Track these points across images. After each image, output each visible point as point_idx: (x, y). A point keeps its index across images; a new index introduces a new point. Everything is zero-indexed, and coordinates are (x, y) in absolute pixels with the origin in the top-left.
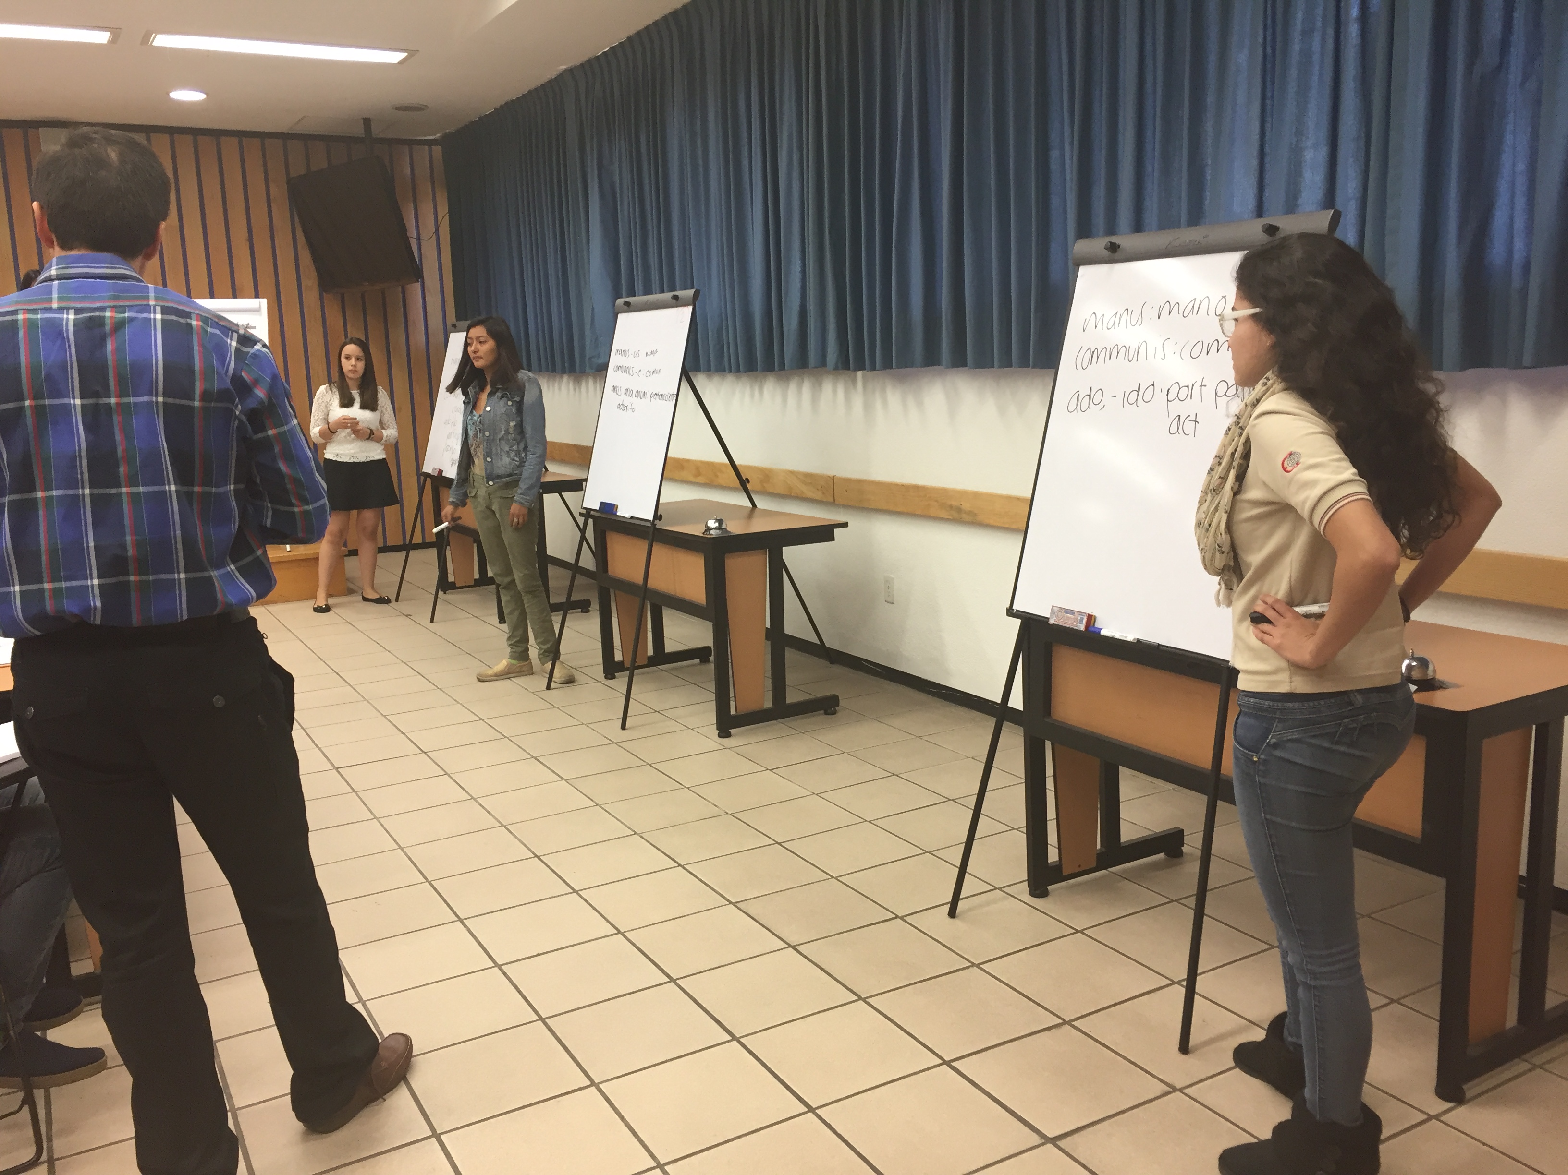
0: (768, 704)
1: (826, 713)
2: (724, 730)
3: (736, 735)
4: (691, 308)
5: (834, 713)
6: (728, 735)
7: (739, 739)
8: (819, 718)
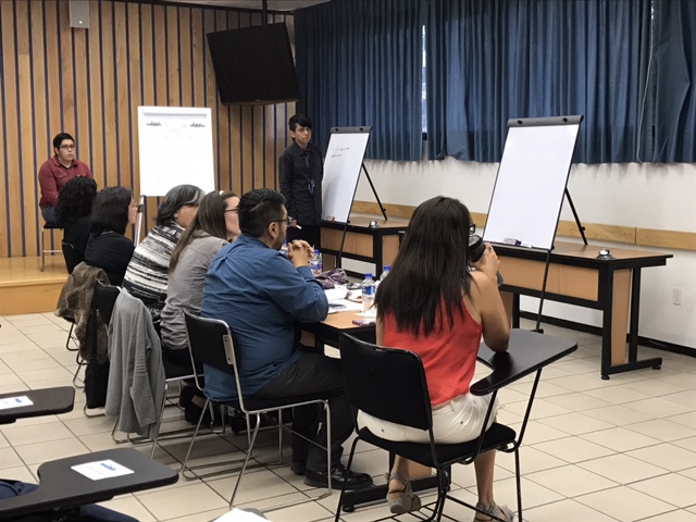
0: (626, 361)
1: (654, 368)
2: (605, 376)
3: (613, 379)
4: (577, 126)
5: (659, 368)
6: (608, 378)
7: (615, 381)
8: (650, 371)
